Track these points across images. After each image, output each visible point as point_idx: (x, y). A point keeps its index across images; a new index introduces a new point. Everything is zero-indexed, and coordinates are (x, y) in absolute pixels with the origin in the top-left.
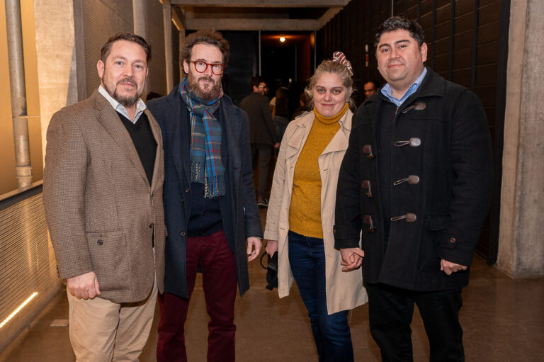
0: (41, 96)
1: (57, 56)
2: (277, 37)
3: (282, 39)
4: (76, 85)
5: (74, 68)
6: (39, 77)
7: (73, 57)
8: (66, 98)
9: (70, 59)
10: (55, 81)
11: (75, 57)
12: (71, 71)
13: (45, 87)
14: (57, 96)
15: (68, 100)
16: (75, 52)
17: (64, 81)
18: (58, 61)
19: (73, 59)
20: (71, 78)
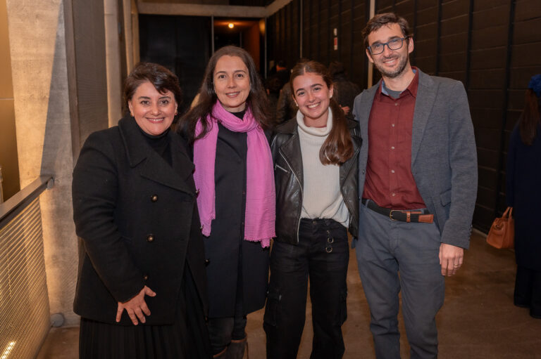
0: (14, 71)
1: (37, 16)
2: (225, 23)
3: (231, 26)
4: (64, 56)
5: (62, 33)
6: (11, 45)
7: (59, 17)
8: (51, 75)
9: (56, 20)
10: (34, 51)
11: (62, 18)
12: (58, 36)
13: (20, 59)
14: (38, 71)
15: (53, 77)
16: (63, 11)
17: (47, 51)
18: (38, 23)
19: (60, 21)
20: (57, 47)
